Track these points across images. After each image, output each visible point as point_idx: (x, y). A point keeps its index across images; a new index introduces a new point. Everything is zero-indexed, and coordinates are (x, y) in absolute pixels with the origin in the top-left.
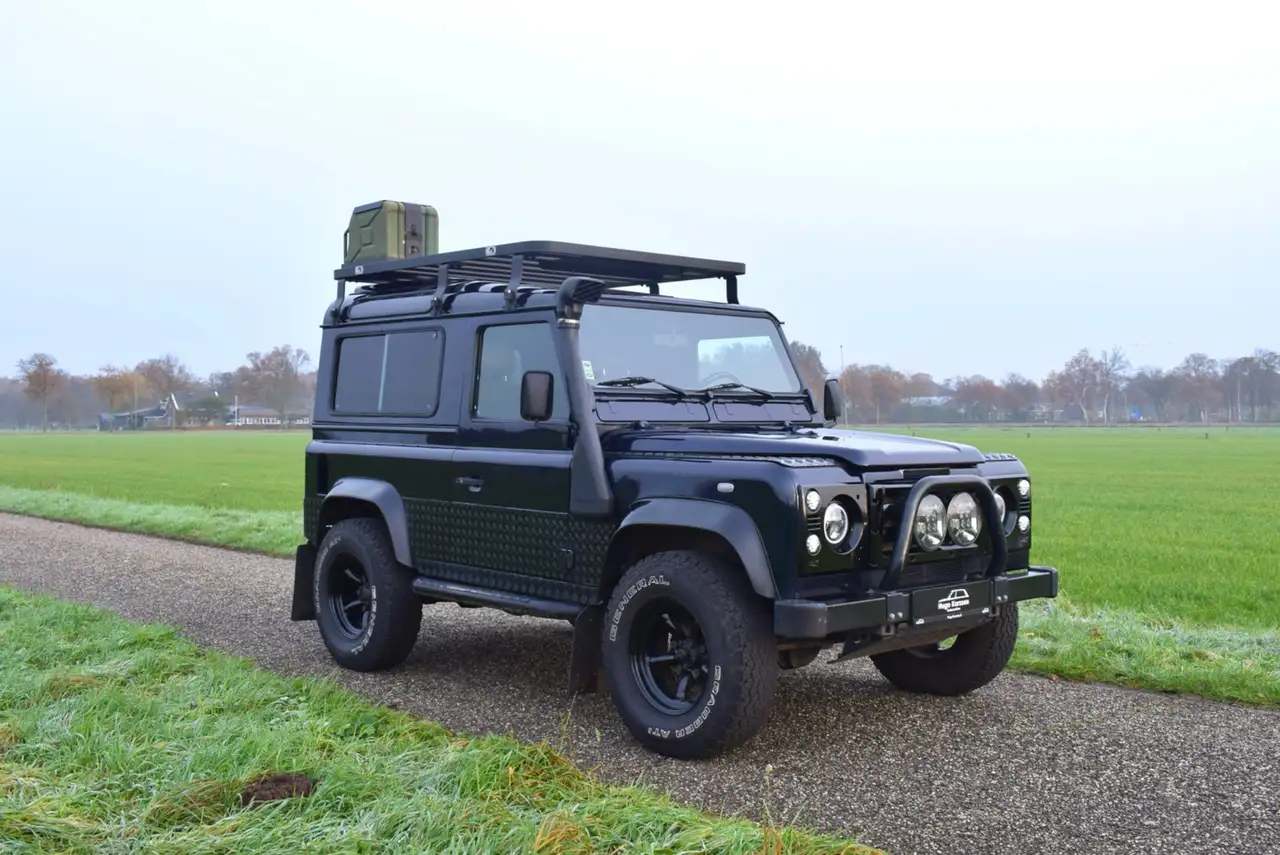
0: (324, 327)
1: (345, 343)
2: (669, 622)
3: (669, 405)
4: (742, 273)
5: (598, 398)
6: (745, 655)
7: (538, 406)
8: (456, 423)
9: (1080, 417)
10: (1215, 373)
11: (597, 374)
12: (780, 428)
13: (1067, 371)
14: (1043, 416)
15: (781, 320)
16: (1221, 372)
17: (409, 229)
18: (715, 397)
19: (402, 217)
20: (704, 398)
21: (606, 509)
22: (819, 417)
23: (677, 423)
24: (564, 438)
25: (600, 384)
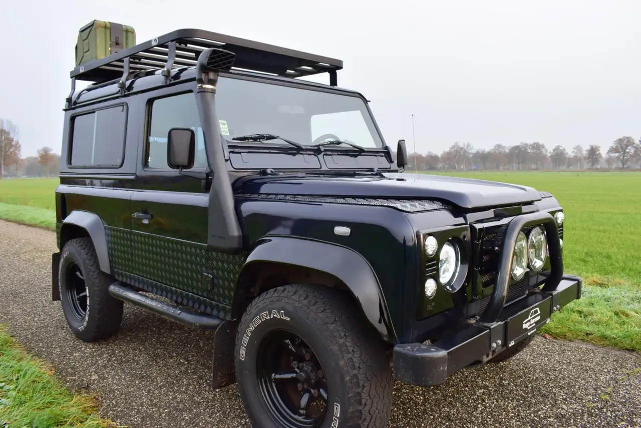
0: (65, 110)
1: (77, 119)
2: (291, 347)
3: (291, 156)
4: (340, 68)
5: (232, 150)
6: (363, 395)
7: (183, 158)
8: (135, 173)
9: (455, 168)
10: (505, 151)
11: (231, 132)
12: (370, 173)
13: (450, 151)
14: (441, 167)
15: (368, 100)
16: (507, 151)
17: (114, 40)
18: (325, 151)
19: (108, 31)
20: (316, 151)
21: (235, 245)
22: (394, 166)
23: (297, 170)
24: (203, 182)
25: (234, 139)
